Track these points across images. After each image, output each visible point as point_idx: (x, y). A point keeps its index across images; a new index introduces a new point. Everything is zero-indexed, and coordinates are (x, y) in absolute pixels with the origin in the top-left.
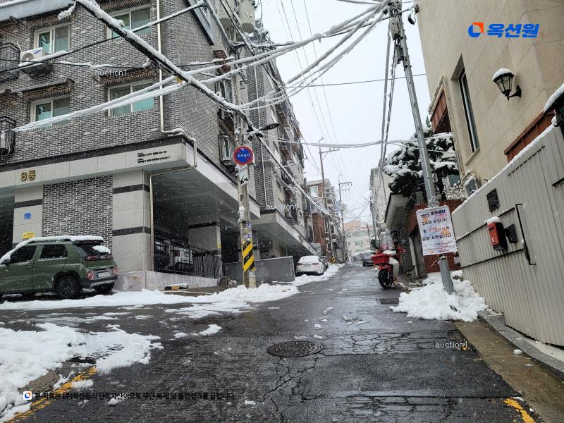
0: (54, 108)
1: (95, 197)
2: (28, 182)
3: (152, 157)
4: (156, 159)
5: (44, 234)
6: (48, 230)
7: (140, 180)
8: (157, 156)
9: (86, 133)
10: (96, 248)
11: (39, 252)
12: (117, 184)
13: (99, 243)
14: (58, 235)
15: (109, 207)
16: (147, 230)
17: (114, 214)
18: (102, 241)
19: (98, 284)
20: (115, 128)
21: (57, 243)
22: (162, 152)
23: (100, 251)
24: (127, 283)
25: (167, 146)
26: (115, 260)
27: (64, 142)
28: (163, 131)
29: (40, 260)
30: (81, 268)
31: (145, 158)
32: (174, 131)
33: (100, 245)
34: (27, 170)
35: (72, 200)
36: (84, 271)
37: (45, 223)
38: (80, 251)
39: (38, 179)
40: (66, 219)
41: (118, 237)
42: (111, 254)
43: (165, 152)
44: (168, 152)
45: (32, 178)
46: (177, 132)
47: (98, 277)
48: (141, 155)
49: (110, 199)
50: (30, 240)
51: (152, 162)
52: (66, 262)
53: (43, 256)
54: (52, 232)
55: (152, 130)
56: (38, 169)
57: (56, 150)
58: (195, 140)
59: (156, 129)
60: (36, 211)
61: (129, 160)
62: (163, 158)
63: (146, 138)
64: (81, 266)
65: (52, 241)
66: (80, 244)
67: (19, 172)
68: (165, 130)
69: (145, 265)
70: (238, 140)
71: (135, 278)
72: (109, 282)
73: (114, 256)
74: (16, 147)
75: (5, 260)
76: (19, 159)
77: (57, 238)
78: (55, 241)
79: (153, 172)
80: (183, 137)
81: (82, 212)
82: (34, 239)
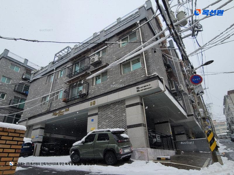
0: (102, 77)
1: (118, 110)
2: (93, 106)
3: (144, 88)
4: (146, 89)
5: (99, 128)
6: (100, 126)
7: (138, 100)
8: (146, 88)
9: (114, 83)
10: (122, 135)
11: (96, 137)
12: (127, 103)
13: (122, 132)
14: (104, 128)
15: (124, 114)
16: (144, 126)
17: (127, 118)
18: (124, 131)
19: (125, 156)
20: (125, 79)
21: (104, 133)
22: (148, 85)
23: (124, 137)
24: (137, 155)
25: (150, 82)
26: (131, 142)
27: (106, 88)
28: (147, 76)
29: (97, 142)
30: (116, 147)
31: (140, 89)
32: (152, 75)
33: (123, 133)
34: (92, 101)
35: (109, 112)
36: (117, 148)
37: (99, 123)
38: (115, 137)
39: (96, 104)
40: (107, 121)
41: (130, 129)
42: (129, 139)
43: (150, 85)
44: (151, 85)
45: (94, 104)
46: (154, 75)
47: (124, 152)
48: (138, 88)
49: (125, 111)
50: (93, 131)
51: (144, 91)
52: (109, 143)
53: (98, 140)
54: (102, 128)
55: (142, 76)
56: (96, 100)
57: (102, 92)
58: (163, 78)
59: (144, 76)
60: (95, 118)
61: (132, 91)
62: (149, 88)
63: (139, 80)
64: (116, 145)
65: (102, 131)
66: (114, 133)
67: (90, 102)
68: (148, 75)
69: (145, 145)
70: (189, 73)
71: (141, 152)
72: (129, 155)
73: (130, 140)
74: (89, 93)
75: (83, 141)
76: (90, 97)
77: (104, 130)
78: (103, 131)
79: (144, 96)
80: (158, 76)
81: (113, 117)
82: (95, 130)
